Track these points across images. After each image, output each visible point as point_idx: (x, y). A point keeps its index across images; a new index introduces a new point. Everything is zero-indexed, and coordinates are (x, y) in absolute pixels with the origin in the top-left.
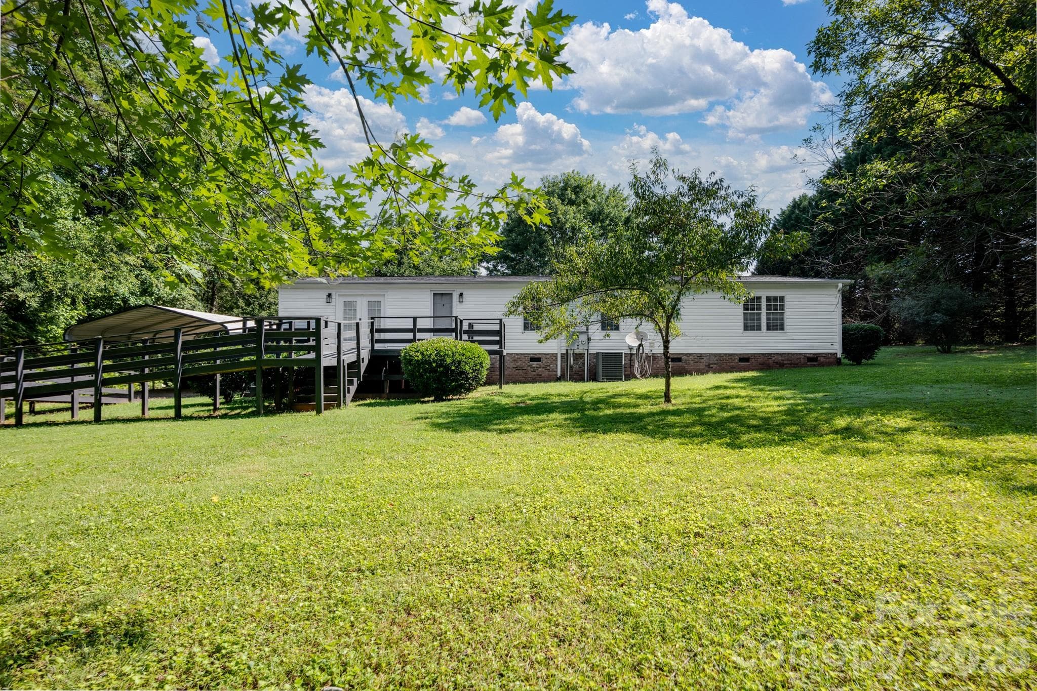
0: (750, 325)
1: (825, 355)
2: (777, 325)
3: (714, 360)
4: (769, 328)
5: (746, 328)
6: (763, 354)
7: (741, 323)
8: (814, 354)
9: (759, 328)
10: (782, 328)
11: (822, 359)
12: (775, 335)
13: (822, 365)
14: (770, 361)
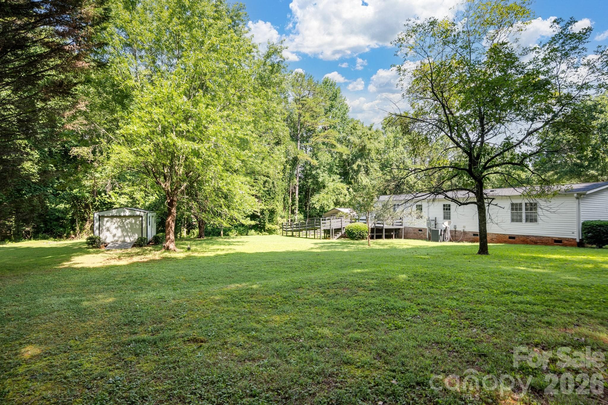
0: (516, 219)
1: (568, 240)
2: (531, 219)
3: (494, 236)
4: (527, 220)
5: (513, 220)
6: (523, 236)
7: (509, 218)
8: (559, 238)
9: (521, 221)
10: (536, 221)
11: (565, 242)
12: (530, 225)
13: (565, 245)
14: (528, 240)
